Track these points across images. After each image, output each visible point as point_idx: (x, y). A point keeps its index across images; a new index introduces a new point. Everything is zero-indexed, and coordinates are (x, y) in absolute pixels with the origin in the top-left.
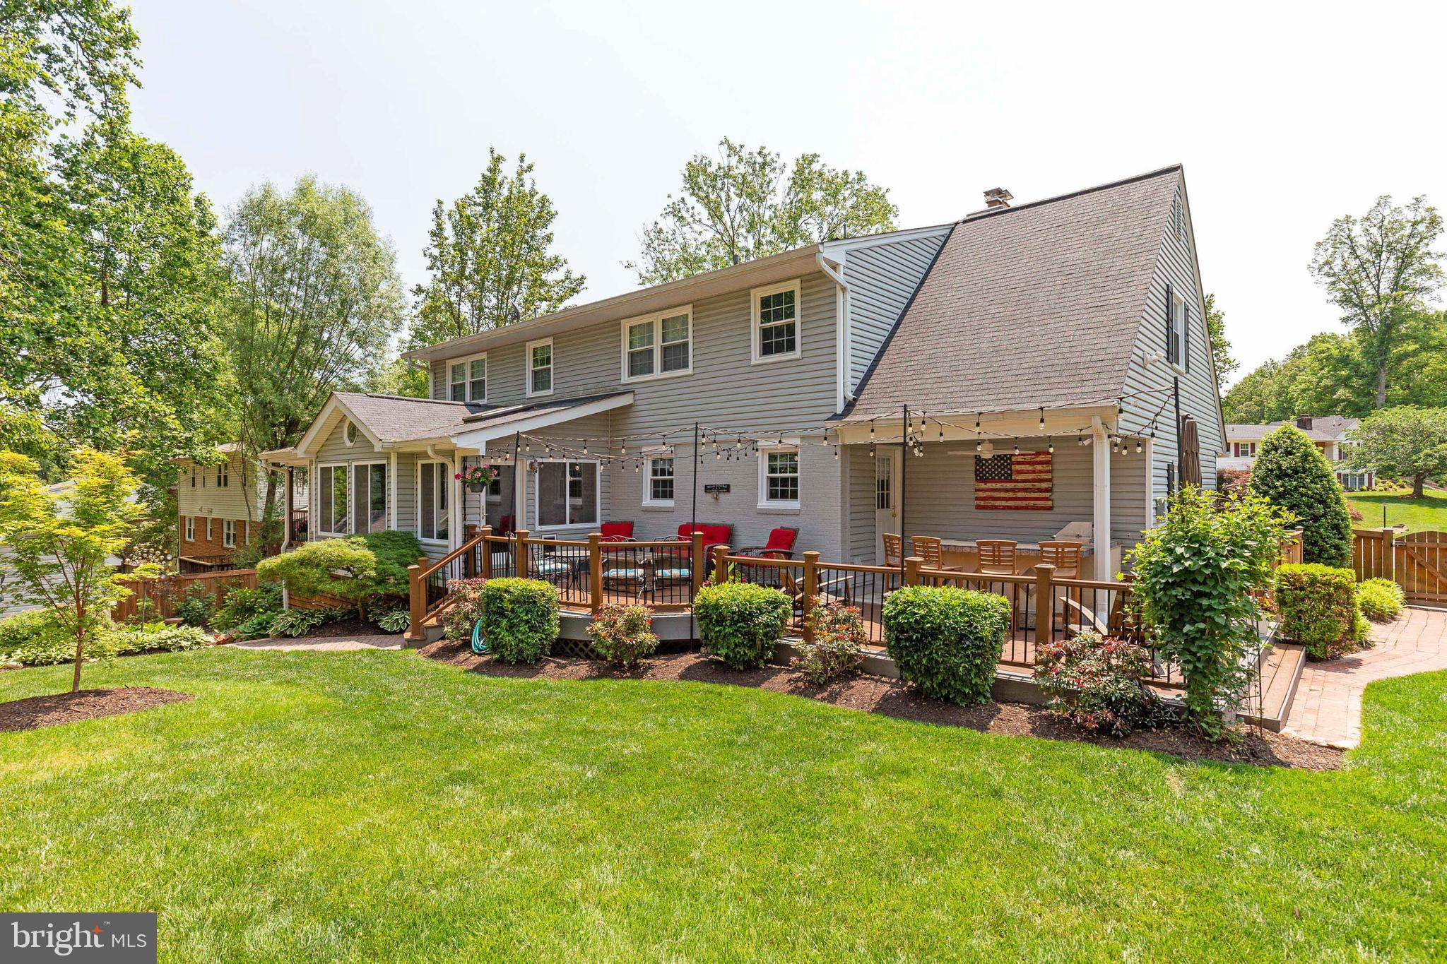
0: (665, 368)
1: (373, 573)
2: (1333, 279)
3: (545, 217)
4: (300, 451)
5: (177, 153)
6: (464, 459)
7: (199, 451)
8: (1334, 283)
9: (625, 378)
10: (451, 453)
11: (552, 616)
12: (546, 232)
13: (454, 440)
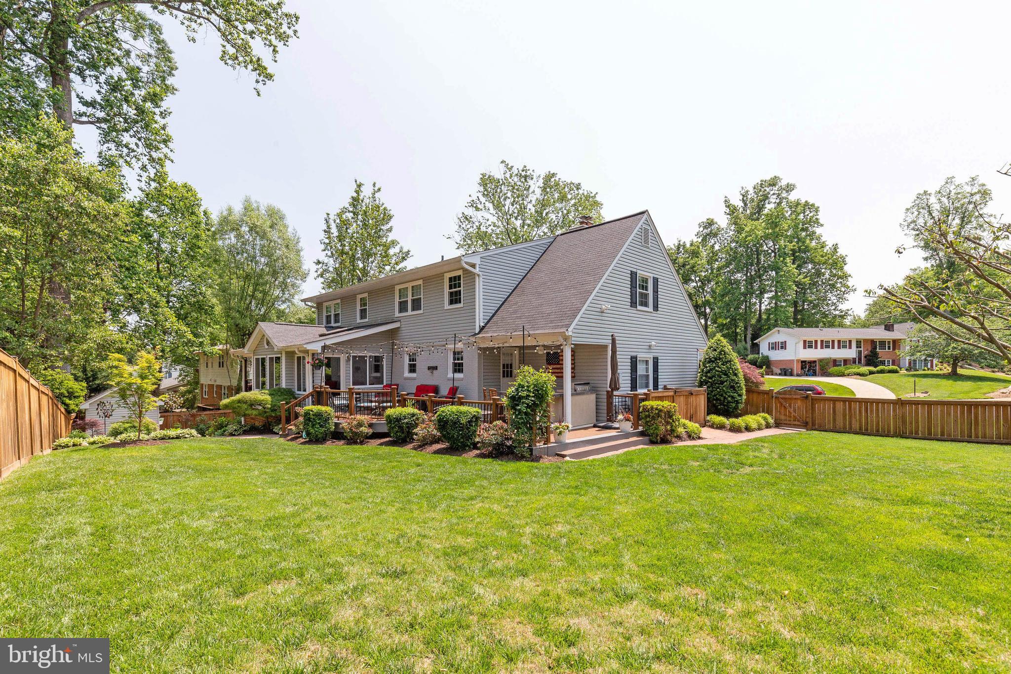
0: (413, 310)
1: (269, 406)
2: (917, 232)
3: (387, 217)
4: (246, 350)
5: (194, 186)
6: (313, 354)
7: (208, 349)
8: (918, 235)
9: (397, 314)
10: (307, 352)
11: (330, 421)
12: (388, 226)
13: (305, 346)
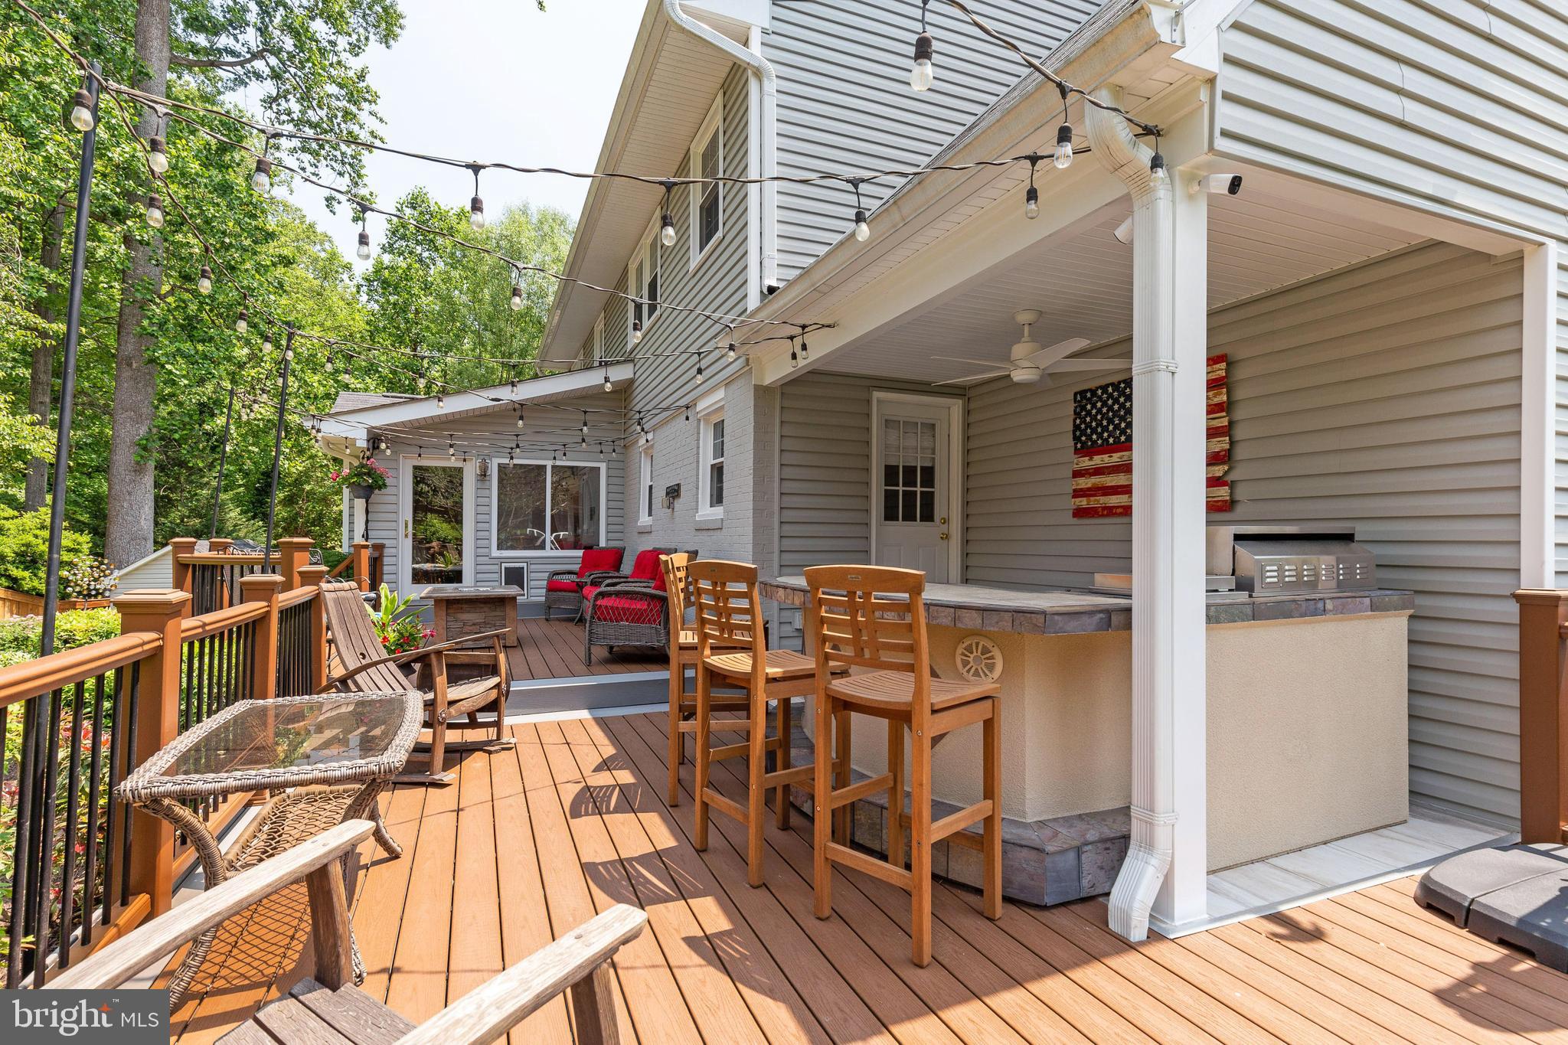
9: (630, 342)
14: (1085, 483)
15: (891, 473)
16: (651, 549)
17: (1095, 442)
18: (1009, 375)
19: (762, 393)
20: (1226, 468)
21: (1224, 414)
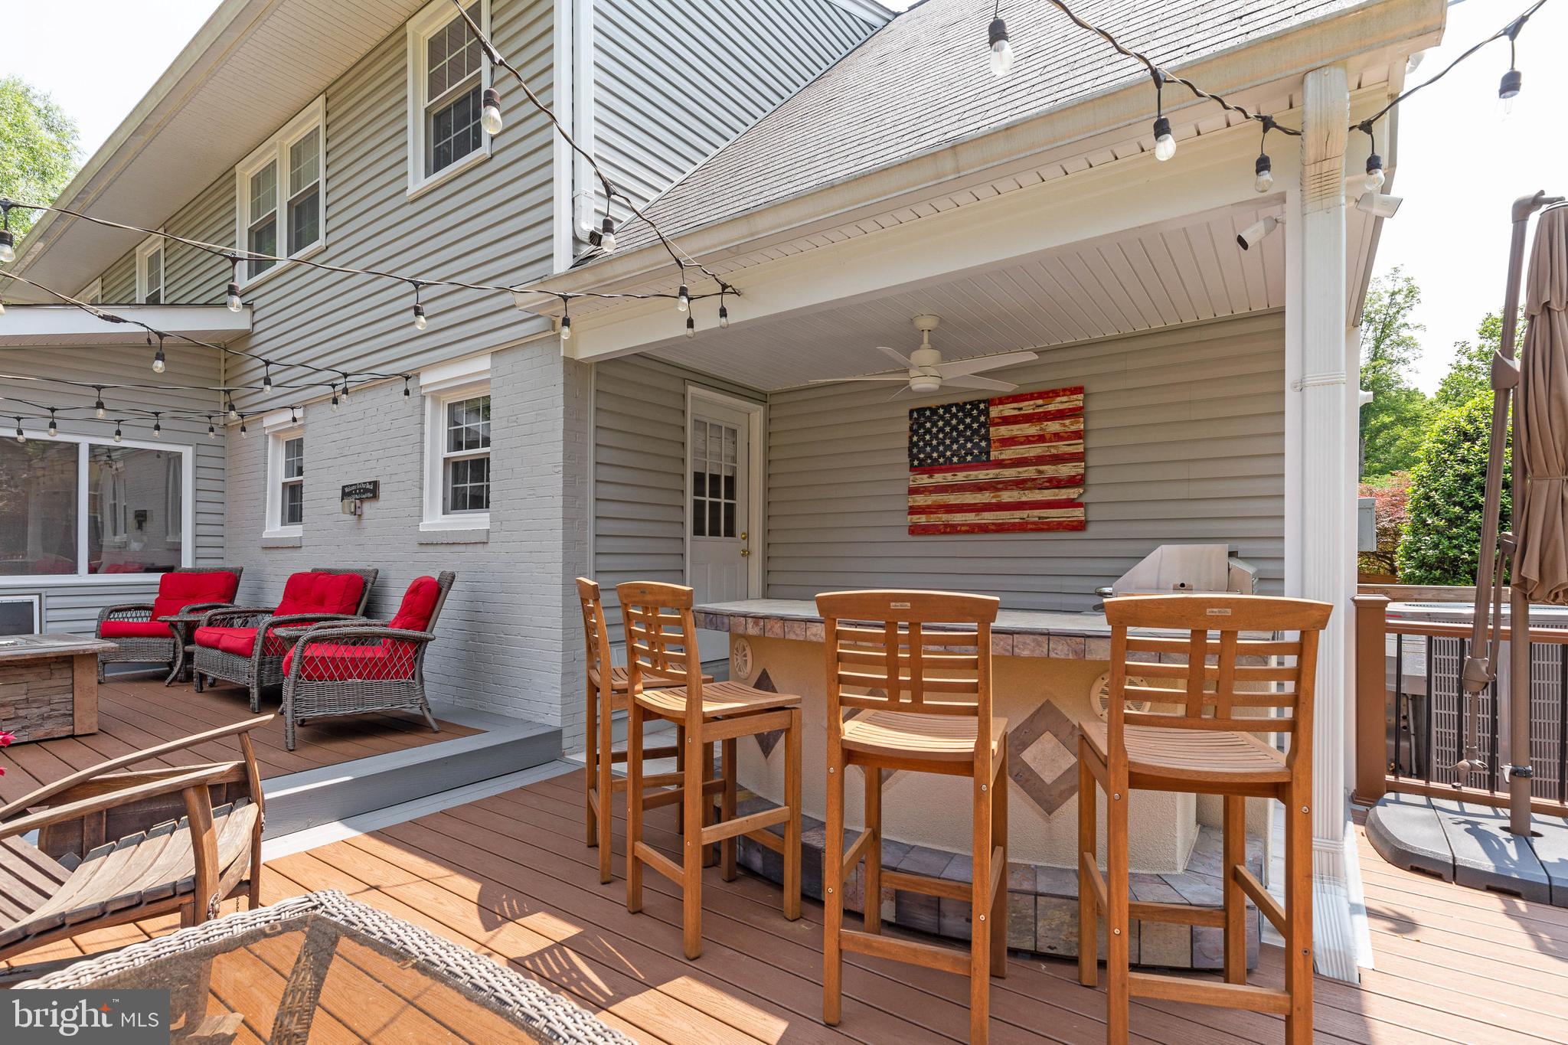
0: (296, 248)
14: (921, 500)
15: (699, 478)
16: (309, 571)
17: (936, 460)
18: (907, 383)
19: (574, 368)
20: (1081, 491)
21: (1081, 441)
